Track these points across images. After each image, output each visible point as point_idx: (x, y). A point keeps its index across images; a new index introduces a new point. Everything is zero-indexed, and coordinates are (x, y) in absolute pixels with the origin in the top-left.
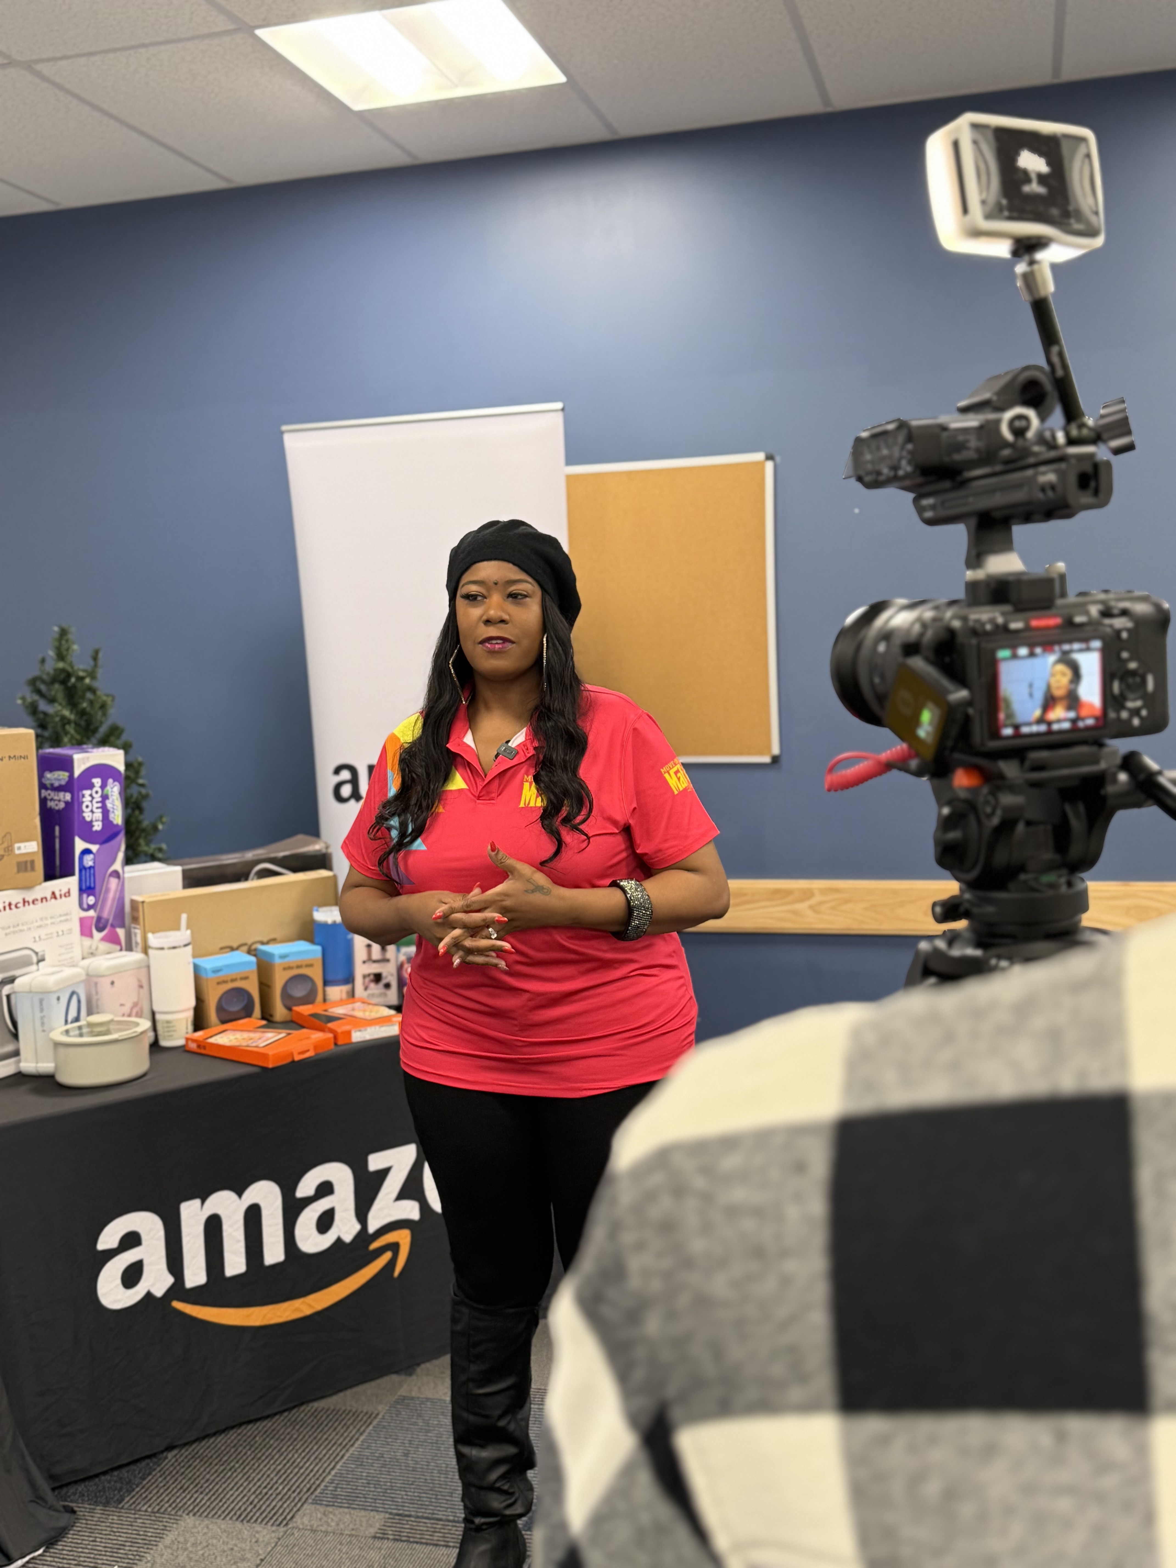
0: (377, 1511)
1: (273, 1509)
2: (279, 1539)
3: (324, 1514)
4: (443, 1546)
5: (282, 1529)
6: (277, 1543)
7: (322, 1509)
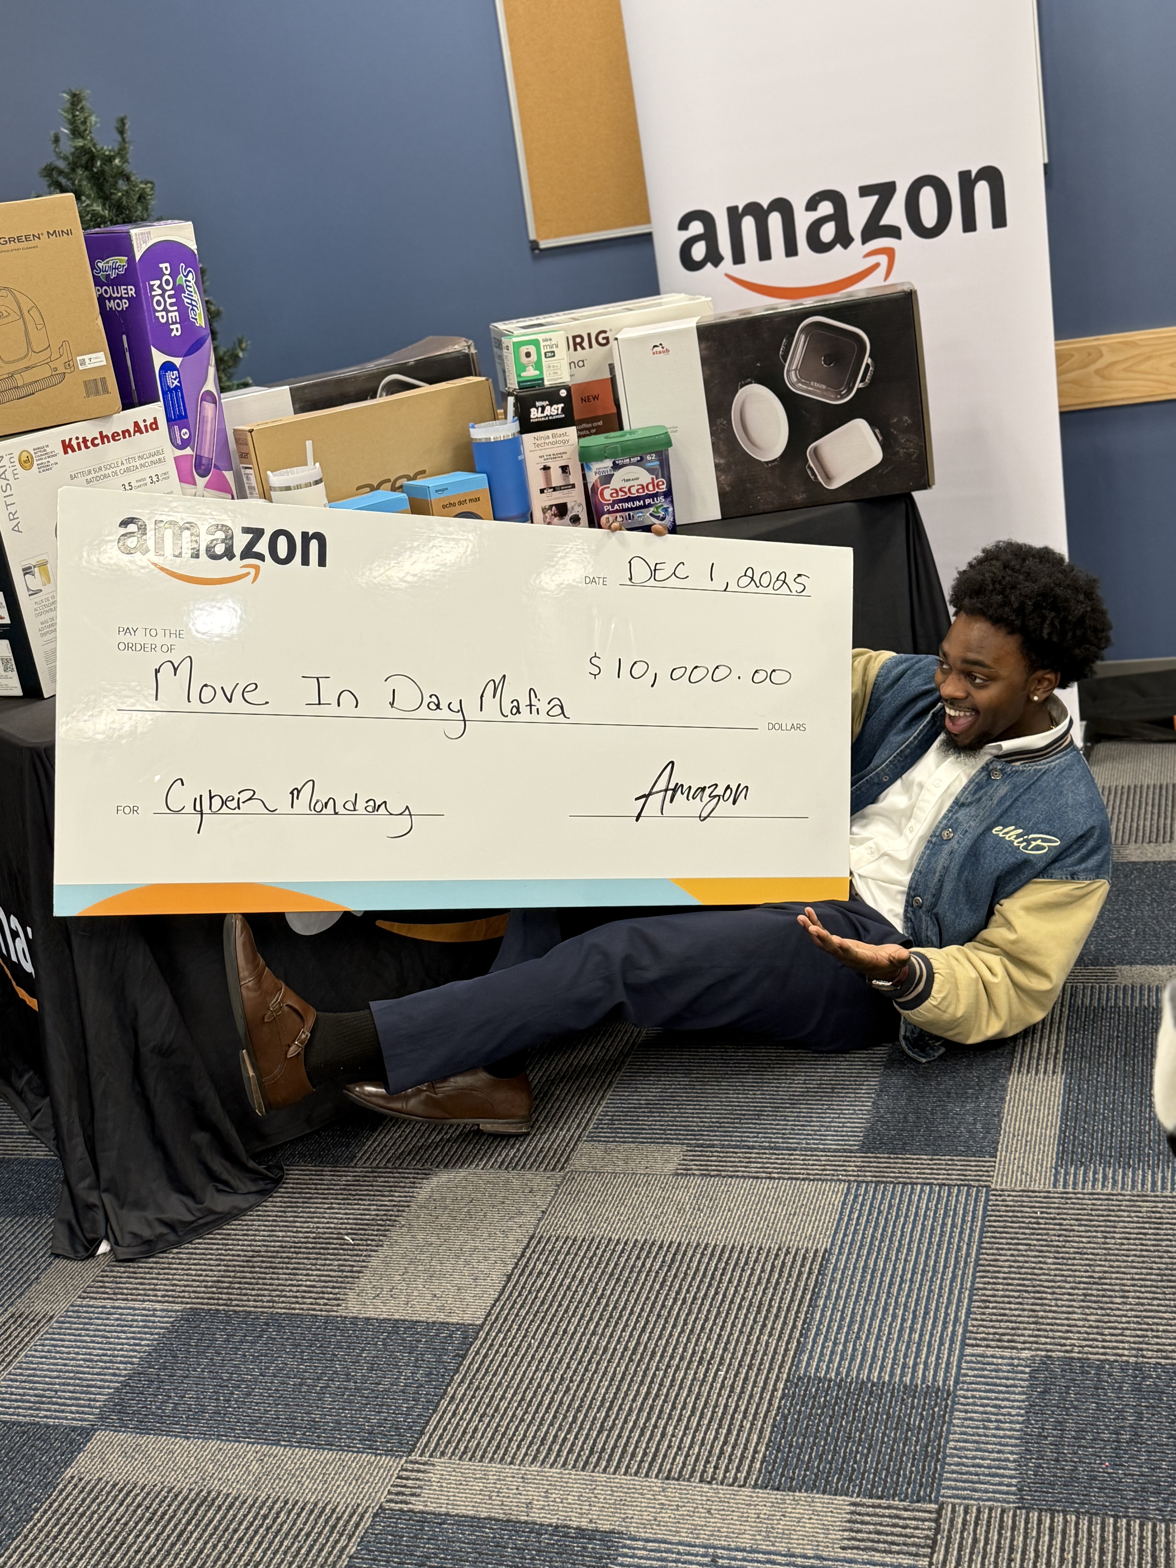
0: (672, 1144)
1: (541, 1151)
2: (558, 1186)
3: (605, 1152)
4: (766, 1178)
5: (558, 1175)
6: (556, 1191)
7: (601, 1146)
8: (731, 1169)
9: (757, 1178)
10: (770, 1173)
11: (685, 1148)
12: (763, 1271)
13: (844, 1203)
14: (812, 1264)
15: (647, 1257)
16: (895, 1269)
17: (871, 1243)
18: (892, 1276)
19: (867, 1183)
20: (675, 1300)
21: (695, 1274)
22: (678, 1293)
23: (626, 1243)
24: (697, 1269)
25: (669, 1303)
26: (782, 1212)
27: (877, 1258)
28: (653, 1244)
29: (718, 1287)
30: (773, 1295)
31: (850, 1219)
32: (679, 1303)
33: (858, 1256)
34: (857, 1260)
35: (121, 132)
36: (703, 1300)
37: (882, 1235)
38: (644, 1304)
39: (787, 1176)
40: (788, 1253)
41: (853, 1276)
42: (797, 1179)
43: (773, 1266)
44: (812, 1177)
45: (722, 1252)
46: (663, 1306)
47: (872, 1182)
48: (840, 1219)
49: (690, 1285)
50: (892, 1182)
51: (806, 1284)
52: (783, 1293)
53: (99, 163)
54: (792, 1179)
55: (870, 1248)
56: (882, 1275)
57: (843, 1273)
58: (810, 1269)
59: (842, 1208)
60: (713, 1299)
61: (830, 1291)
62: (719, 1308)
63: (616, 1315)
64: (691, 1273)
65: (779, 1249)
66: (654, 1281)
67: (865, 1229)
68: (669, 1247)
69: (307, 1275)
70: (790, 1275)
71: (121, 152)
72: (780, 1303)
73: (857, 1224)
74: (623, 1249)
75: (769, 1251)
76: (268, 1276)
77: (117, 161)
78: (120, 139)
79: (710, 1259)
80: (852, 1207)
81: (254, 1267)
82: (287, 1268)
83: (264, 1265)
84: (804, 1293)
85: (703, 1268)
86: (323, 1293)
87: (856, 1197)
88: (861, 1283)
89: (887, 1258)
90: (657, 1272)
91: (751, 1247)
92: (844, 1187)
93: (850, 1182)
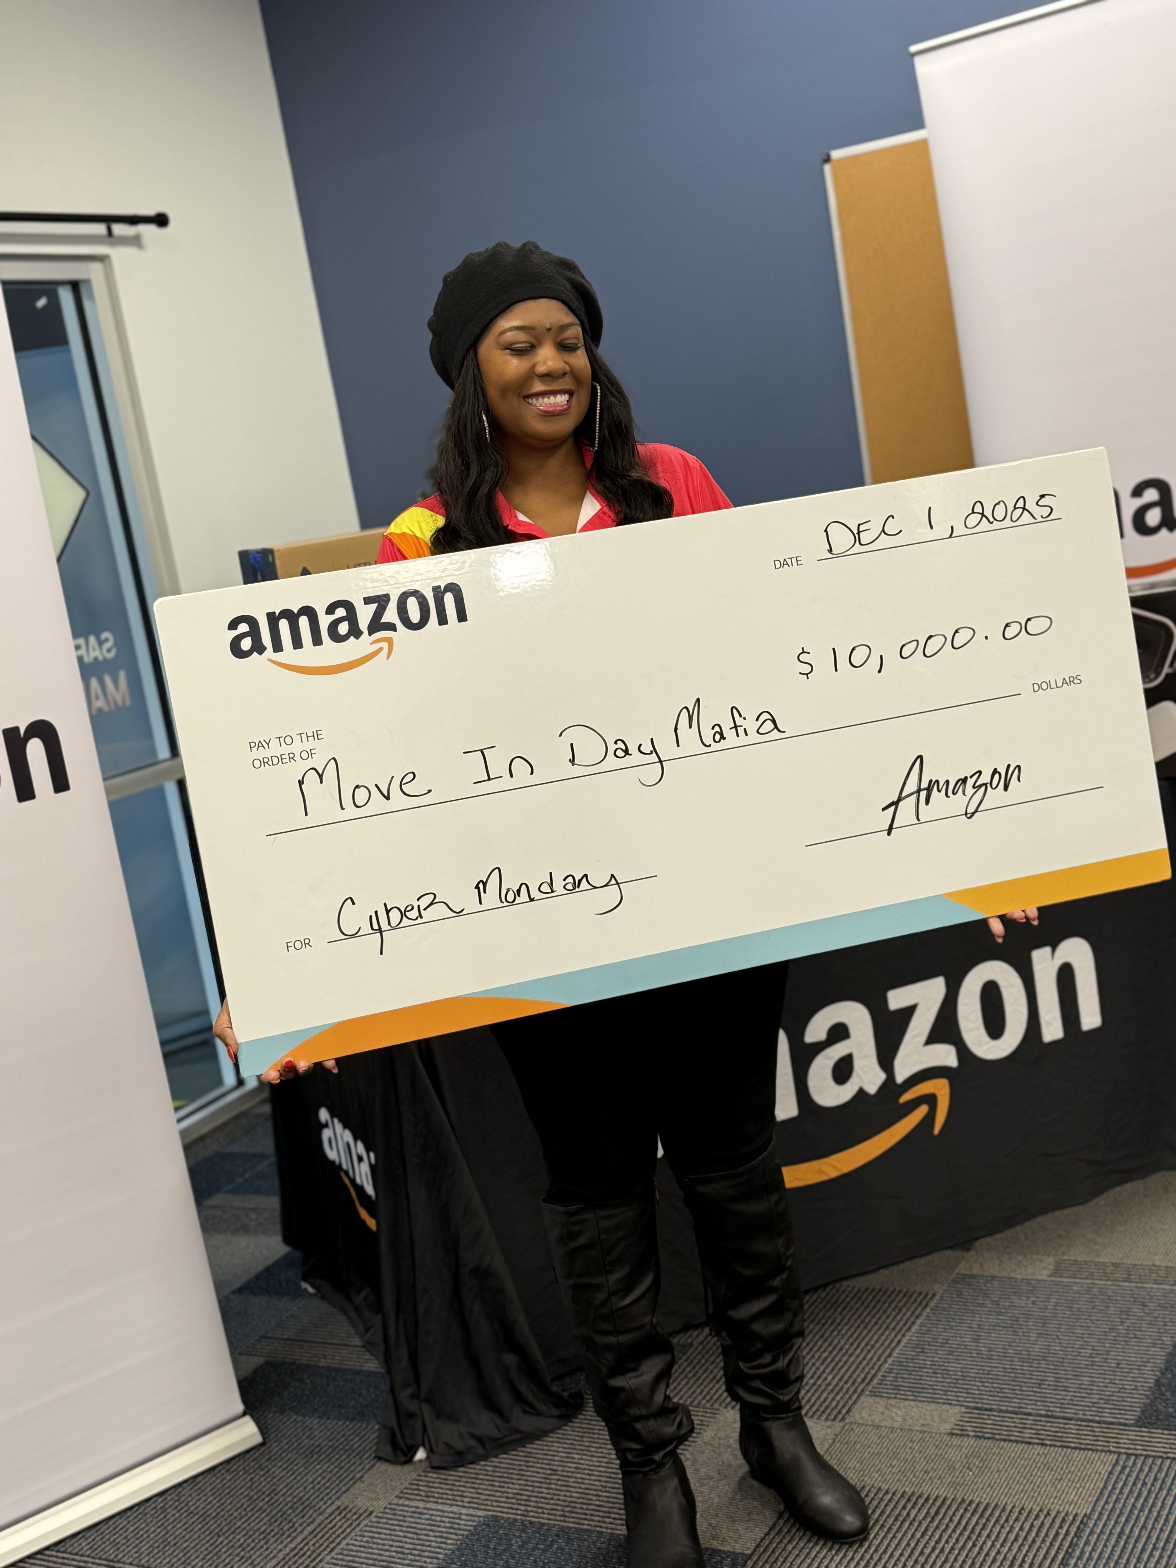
0: (950, 1404)
1: (824, 1401)
2: (837, 1435)
3: (886, 1407)
4: (1038, 1444)
5: (838, 1426)
6: (834, 1440)
7: (883, 1402)
8: (1005, 1433)
9: (1029, 1443)
10: (1043, 1440)
11: (963, 1409)
12: (1021, 1529)
13: (1111, 1473)
14: (1070, 1526)
15: (913, 1507)
16: (1149, 1537)
17: (1131, 1512)
18: (1146, 1543)
19: (1136, 1456)
20: (934, 1549)
21: (956, 1527)
22: (937, 1542)
23: (894, 1494)
24: (959, 1523)
25: (927, 1551)
26: (1048, 1476)
27: (1134, 1525)
28: (920, 1496)
29: (977, 1540)
30: (1028, 1551)
31: (1114, 1488)
32: (937, 1551)
33: (1116, 1522)
34: (1114, 1526)
36: (960, 1550)
37: (1143, 1505)
38: (904, 1549)
39: (1058, 1444)
40: (1048, 1514)
41: (1107, 1540)
42: (1068, 1447)
43: (1032, 1525)
44: (1083, 1446)
45: (985, 1509)
46: (922, 1553)
47: (1141, 1455)
48: (1105, 1487)
49: (950, 1536)
50: (1160, 1457)
51: (1061, 1544)
52: (1038, 1551)
54: (1063, 1447)
55: (1129, 1517)
56: (1136, 1542)
57: (1099, 1536)
58: (1068, 1531)
59: (1108, 1477)
60: (970, 1551)
61: (1082, 1552)
62: (974, 1559)
63: (876, 1557)
64: (952, 1526)
65: (1041, 1510)
66: (916, 1530)
67: (1127, 1498)
68: (935, 1500)
69: (597, 1495)
70: (1047, 1535)
72: (1033, 1559)
73: (1121, 1493)
74: (891, 1498)
75: (1030, 1512)
76: (563, 1493)
79: (972, 1515)
80: (1118, 1478)
81: (550, 1484)
82: (580, 1488)
83: (560, 1483)
84: (1057, 1552)
85: (964, 1522)
86: (610, 1513)
87: (1124, 1467)
88: (1114, 1547)
89: (1144, 1527)
90: (920, 1523)
91: (1013, 1507)
92: (1113, 1458)
93: (1119, 1454)
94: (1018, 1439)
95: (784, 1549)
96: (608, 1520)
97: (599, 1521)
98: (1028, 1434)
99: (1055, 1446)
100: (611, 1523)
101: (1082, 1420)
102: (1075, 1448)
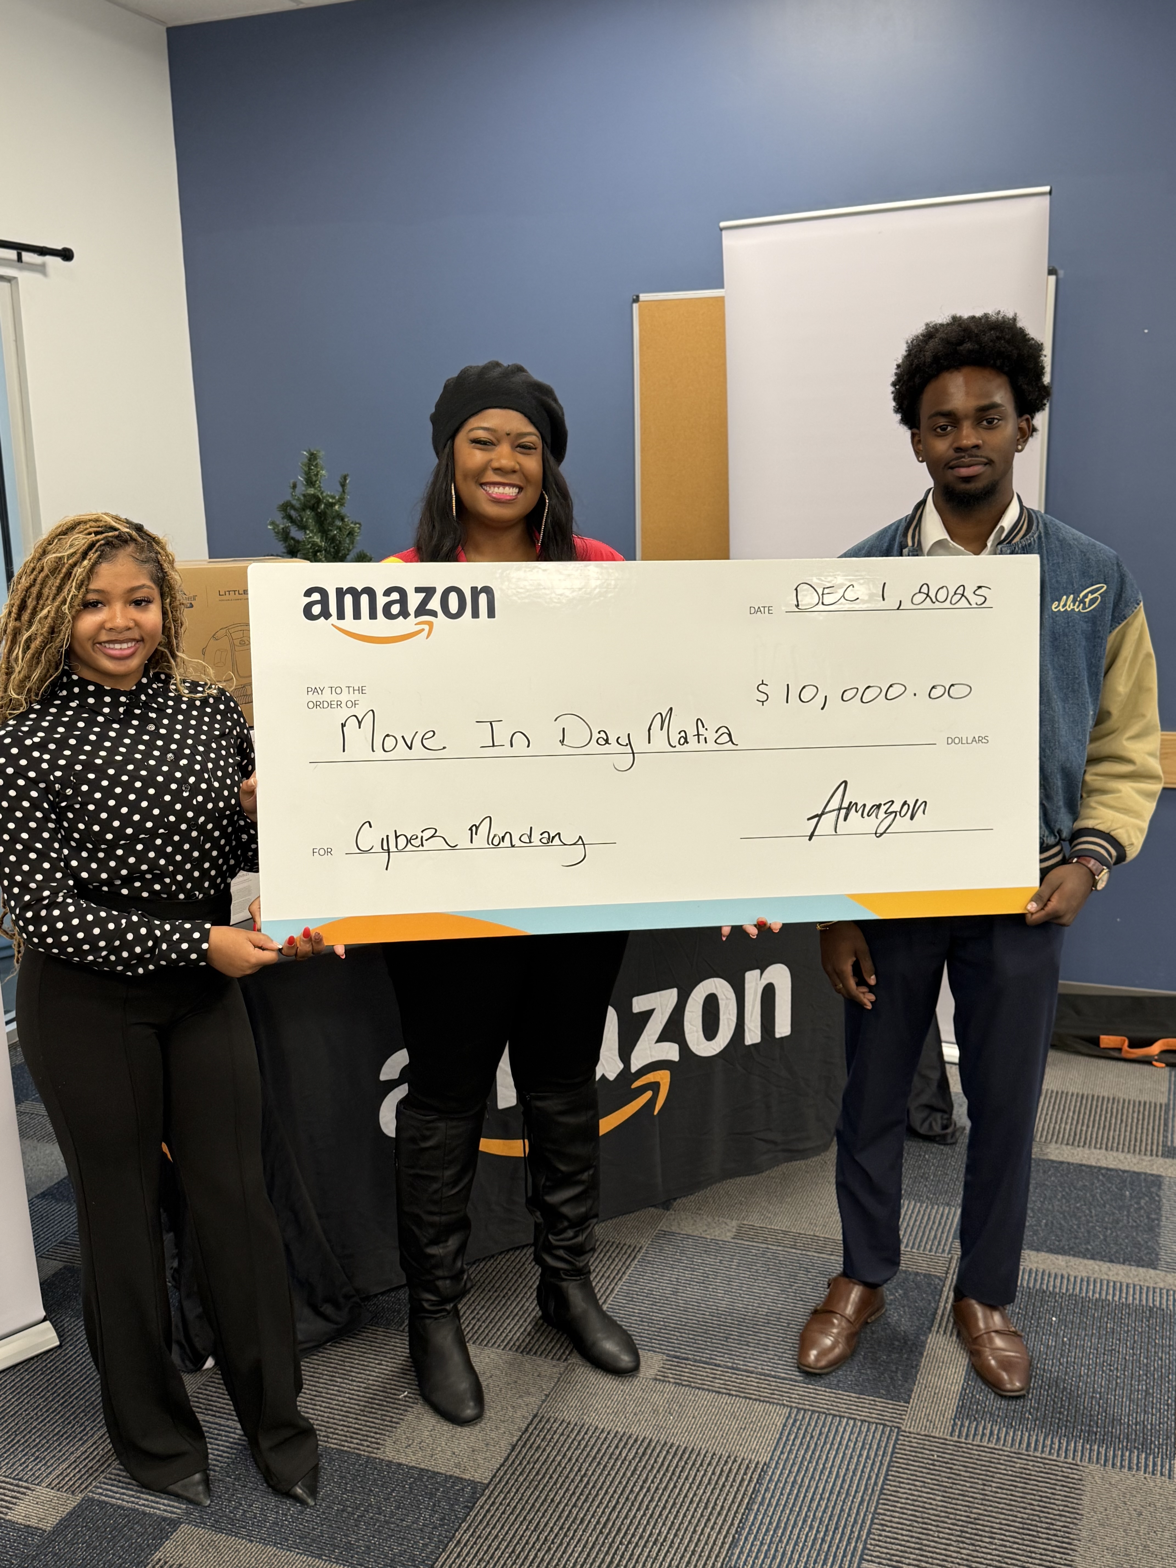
0: (655, 1351)
2: (561, 1375)
4: (726, 1394)
5: (562, 1364)
6: (559, 1379)
8: (699, 1382)
9: (719, 1392)
10: (730, 1390)
11: (665, 1357)
12: (713, 1473)
13: (785, 1425)
14: (753, 1473)
15: (624, 1447)
16: (817, 1488)
17: (801, 1462)
18: (814, 1493)
19: (805, 1410)
20: (642, 1488)
21: (660, 1468)
22: (644, 1482)
23: (608, 1433)
24: (662, 1464)
25: (637, 1489)
26: (735, 1425)
28: (630, 1437)
29: (677, 1481)
30: (719, 1495)
31: (787, 1439)
32: (645, 1490)
33: (790, 1472)
34: (788, 1475)
35: (343, 485)
36: (663, 1491)
37: (811, 1457)
38: (617, 1487)
40: (735, 1461)
41: (783, 1489)
42: (750, 1399)
43: (722, 1471)
44: (762, 1399)
45: (684, 1452)
46: (632, 1491)
47: (809, 1410)
48: (780, 1438)
49: (655, 1477)
50: (824, 1413)
51: (746, 1490)
52: (727, 1495)
53: (323, 506)
54: (746, 1398)
55: (800, 1467)
56: (806, 1491)
57: (776, 1484)
58: (751, 1477)
59: (783, 1429)
60: (671, 1491)
61: (763, 1499)
62: (675, 1499)
63: (594, 1493)
64: (657, 1466)
65: (729, 1457)
66: (627, 1469)
67: (798, 1450)
68: (643, 1441)
69: (356, 1419)
70: (734, 1480)
71: (341, 501)
72: (724, 1502)
73: (793, 1444)
74: (606, 1437)
75: (720, 1457)
77: (337, 507)
78: (340, 489)
79: (673, 1457)
80: (790, 1430)
81: (316, 1405)
82: (341, 1410)
84: (743, 1497)
85: (666, 1464)
86: (367, 1436)
87: (795, 1421)
88: (789, 1495)
89: (812, 1478)
90: (630, 1462)
91: (707, 1452)
92: (786, 1411)
93: (791, 1407)
94: (710, 1388)
95: (516, 1480)
96: (365, 1443)
97: (357, 1444)
98: (717, 1383)
99: (740, 1397)
100: (368, 1446)
101: (761, 1374)
102: (756, 1400)
